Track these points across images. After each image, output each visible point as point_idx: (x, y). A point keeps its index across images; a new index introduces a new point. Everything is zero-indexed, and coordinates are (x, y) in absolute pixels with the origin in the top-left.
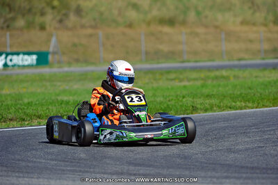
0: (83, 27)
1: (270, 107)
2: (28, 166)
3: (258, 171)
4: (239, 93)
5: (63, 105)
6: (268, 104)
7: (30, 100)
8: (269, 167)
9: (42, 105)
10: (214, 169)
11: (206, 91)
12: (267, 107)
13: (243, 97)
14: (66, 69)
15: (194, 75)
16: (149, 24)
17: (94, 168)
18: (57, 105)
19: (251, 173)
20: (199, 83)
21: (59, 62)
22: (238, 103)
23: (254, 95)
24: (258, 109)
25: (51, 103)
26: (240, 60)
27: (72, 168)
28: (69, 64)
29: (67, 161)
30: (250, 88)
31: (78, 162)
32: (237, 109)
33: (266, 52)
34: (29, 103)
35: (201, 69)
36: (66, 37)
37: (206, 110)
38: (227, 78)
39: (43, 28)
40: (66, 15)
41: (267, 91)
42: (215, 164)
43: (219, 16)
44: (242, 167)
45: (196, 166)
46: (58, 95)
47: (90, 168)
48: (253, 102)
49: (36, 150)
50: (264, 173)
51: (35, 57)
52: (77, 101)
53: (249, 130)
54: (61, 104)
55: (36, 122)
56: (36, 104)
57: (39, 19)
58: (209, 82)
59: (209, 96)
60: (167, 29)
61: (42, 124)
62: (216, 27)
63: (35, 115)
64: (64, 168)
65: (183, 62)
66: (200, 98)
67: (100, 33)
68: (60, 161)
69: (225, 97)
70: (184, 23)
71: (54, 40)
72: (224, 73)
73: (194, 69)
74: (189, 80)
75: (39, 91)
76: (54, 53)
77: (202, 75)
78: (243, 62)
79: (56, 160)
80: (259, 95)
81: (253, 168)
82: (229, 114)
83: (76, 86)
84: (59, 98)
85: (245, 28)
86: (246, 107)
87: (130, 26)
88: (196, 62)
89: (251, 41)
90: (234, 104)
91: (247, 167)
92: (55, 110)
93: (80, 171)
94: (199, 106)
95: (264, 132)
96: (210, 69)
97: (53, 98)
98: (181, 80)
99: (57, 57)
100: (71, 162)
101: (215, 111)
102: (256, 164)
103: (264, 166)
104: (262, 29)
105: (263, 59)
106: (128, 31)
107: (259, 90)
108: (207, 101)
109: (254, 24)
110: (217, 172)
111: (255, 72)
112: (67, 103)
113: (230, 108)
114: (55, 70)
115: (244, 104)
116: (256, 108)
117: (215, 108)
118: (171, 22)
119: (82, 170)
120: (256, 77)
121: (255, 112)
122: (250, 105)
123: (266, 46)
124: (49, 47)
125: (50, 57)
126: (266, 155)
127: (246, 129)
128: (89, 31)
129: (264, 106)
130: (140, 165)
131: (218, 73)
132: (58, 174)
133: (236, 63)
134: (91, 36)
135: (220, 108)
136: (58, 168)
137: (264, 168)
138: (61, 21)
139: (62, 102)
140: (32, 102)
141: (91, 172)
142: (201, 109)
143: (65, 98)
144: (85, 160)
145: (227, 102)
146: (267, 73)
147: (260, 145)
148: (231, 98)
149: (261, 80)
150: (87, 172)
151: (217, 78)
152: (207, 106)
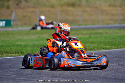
0: (28, 7)
1: (124, 48)
2: (1, 77)
3: (118, 81)
4: (108, 41)
5: (19, 47)
6: (122, 47)
7: (2, 44)
8: (124, 78)
9: (8, 46)
10: (96, 80)
11: (91, 40)
12: (122, 48)
13: (110, 43)
14: (20, 28)
15: (85, 32)
16: (62, 6)
17: (35, 78)
18: (16, 46)
19: (114, 82)
20: (87, 36)
21: (17, 25)
22: (108, 46)
23: (116, 42)
24: (117, 49)
25: (13, 46)
26: (108, 24)
27: (24, 79)
28: (22, 26)
29: (21, 75)
30: (113, 39)
31: (27, 76)
32: (107, 49)
33: (121, 20)
34: (1, 46)
35: (88, 29)
36: (20, 12)
37: (91, 50)
38: (101, 34)
39: (8, 8)
40: (20, 1)
41: (122, 40)
42: (96, 77)
43: (98, 2)
44: (110, 79)
45: (86, 78)
46: (16, 42)
47: (33, 79)
48: (115, 46)
49: (6, 69)
50: (121, 82)
51: (4, 22)
52: (26, 45)
53: (113, 60)
54: (18, 46)
55: (5, 55)
56: (5, 46)
57: (6, 4)
58: (93, 36)
59: (93, 43)
60: (71, 9)
61: (8, 56)
62: (96, 8)
63: (4, 52)
64: (20, 79)
65: (79, 25)
66: (88, 43)
67: (37, 10)
68: (18, 75)
69: (101, 43)
70: (80, 5)
71: (14, 14)
72: (100, 31)
73: (85, 29)
74: (82, 34)
75: (6, 39)
76: (14, 20)
77: (89, 32)
78: (109, 26)
79: (15, 74)
80: (118, 42)
81: (115, 79)
82: (103, 52)
83: (25, 37)
84: (17, 43)
85: (111, 8)
86: (111, 48)
87: (52, 7)
88: (86, 25)
89: (114, 15)
90: (105, 46)
91: (112, 79)
92: (15, 49)
93: (28, 80)
94: (87, 48)
95: (121, 61)
96: (93, 29)
97: (14, 43)
98: (78, 35)
99: (15, 22)
100: (24, 75)
101: (96, 50)
102: (117, 77)
103: (121, 78)
104: (119, 9)
105: (120, 24)
106: (51, 9)
107: (118, 40)
108: (92, 45)
109: (115, 6)
110: (97, 81)
111: (116, 31)
112: (21, 46)
113: (103, 49)
114: (15, 29)
115: (110, 47)
116: (117, 48)
117: (96, 49)
118: (73, 5)
119: (29, 79)
120: (116, 33)
121: (116, 51)
122: (114, 47)
123: (121, 17)
124: (11, 18)
125: (12, 23)
126: (122, 72)
127: (112, 59)
128: (32, 9)
129: (121, 48)
130: (58, 77)
131: (97, 31)
132: (17, 81)
133: (106, 26)
134: (32, 12)
135: (98, 49)
136: (17, 78)
137: (121, 79)
138: (17, 4)
139: (18, 45)
140: (3, 45)
141: (33, 81)
142: (89, 49)
143: (20, 43)
144: (30, 74)
145: (102, 45)
146: (122, 31)
147: (118, 67)
148: (104, 43)
149: (119, 35)
150: (31, 80)
151: (96, 33)
152: (92, 48)
